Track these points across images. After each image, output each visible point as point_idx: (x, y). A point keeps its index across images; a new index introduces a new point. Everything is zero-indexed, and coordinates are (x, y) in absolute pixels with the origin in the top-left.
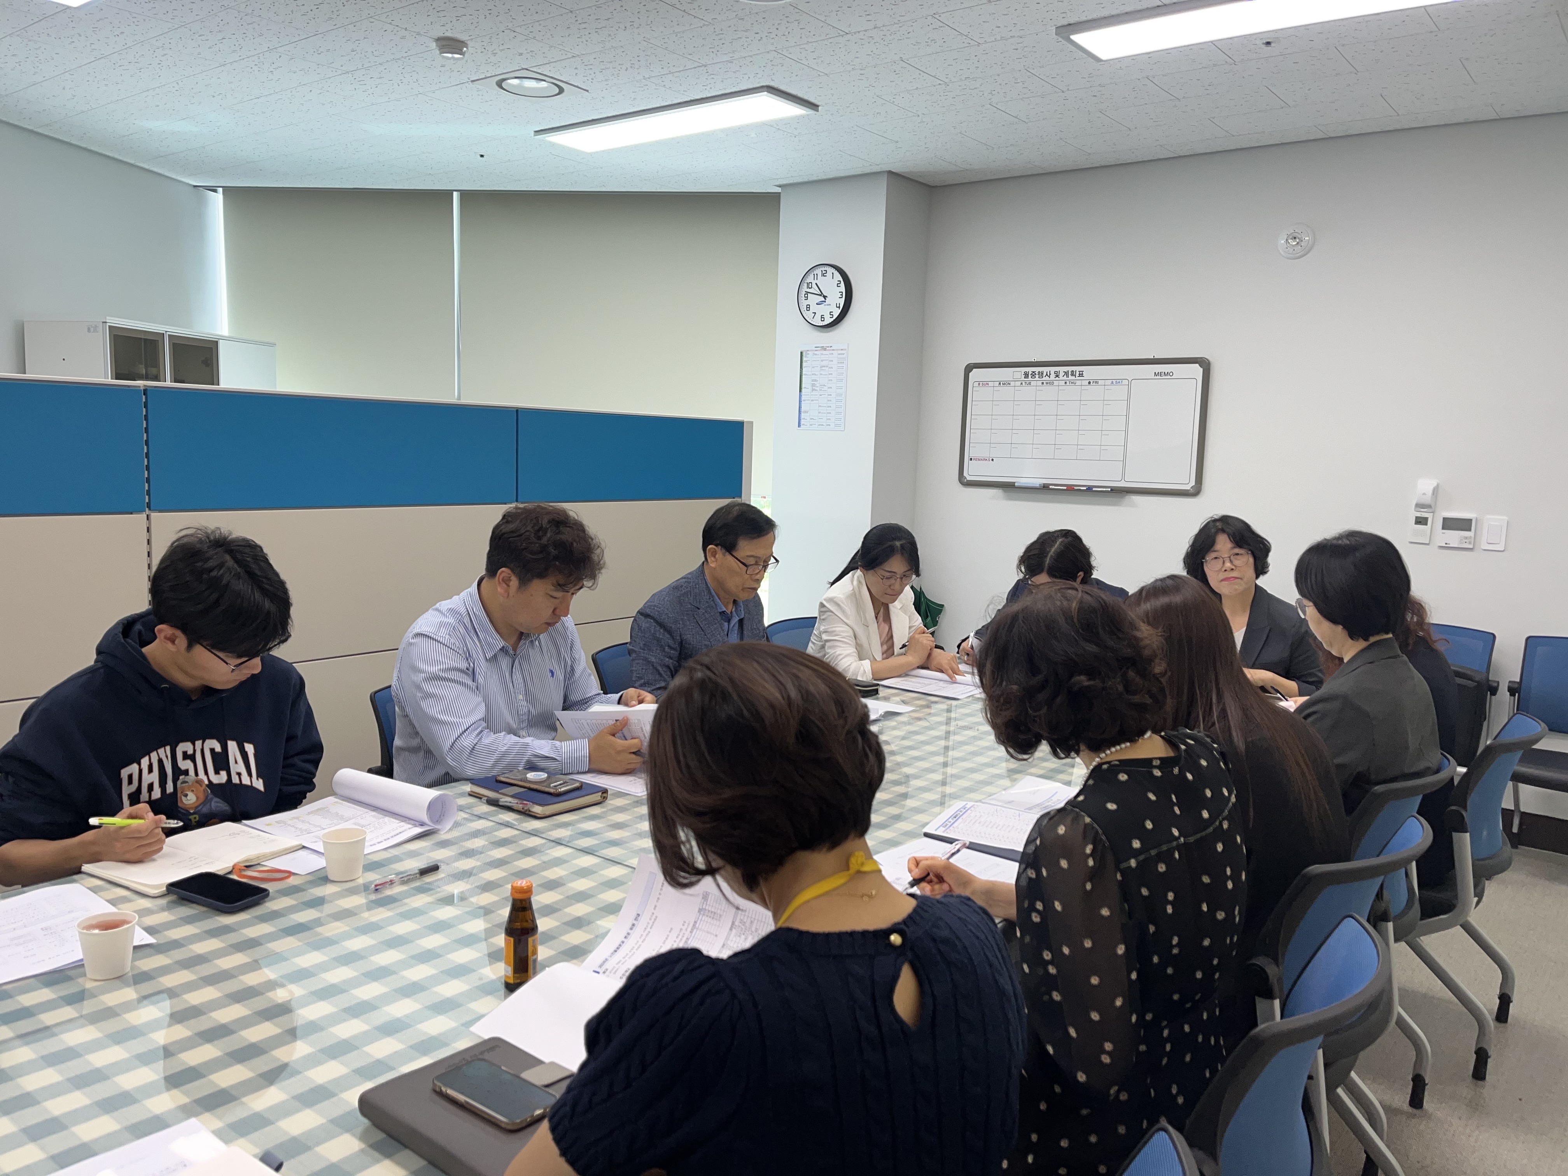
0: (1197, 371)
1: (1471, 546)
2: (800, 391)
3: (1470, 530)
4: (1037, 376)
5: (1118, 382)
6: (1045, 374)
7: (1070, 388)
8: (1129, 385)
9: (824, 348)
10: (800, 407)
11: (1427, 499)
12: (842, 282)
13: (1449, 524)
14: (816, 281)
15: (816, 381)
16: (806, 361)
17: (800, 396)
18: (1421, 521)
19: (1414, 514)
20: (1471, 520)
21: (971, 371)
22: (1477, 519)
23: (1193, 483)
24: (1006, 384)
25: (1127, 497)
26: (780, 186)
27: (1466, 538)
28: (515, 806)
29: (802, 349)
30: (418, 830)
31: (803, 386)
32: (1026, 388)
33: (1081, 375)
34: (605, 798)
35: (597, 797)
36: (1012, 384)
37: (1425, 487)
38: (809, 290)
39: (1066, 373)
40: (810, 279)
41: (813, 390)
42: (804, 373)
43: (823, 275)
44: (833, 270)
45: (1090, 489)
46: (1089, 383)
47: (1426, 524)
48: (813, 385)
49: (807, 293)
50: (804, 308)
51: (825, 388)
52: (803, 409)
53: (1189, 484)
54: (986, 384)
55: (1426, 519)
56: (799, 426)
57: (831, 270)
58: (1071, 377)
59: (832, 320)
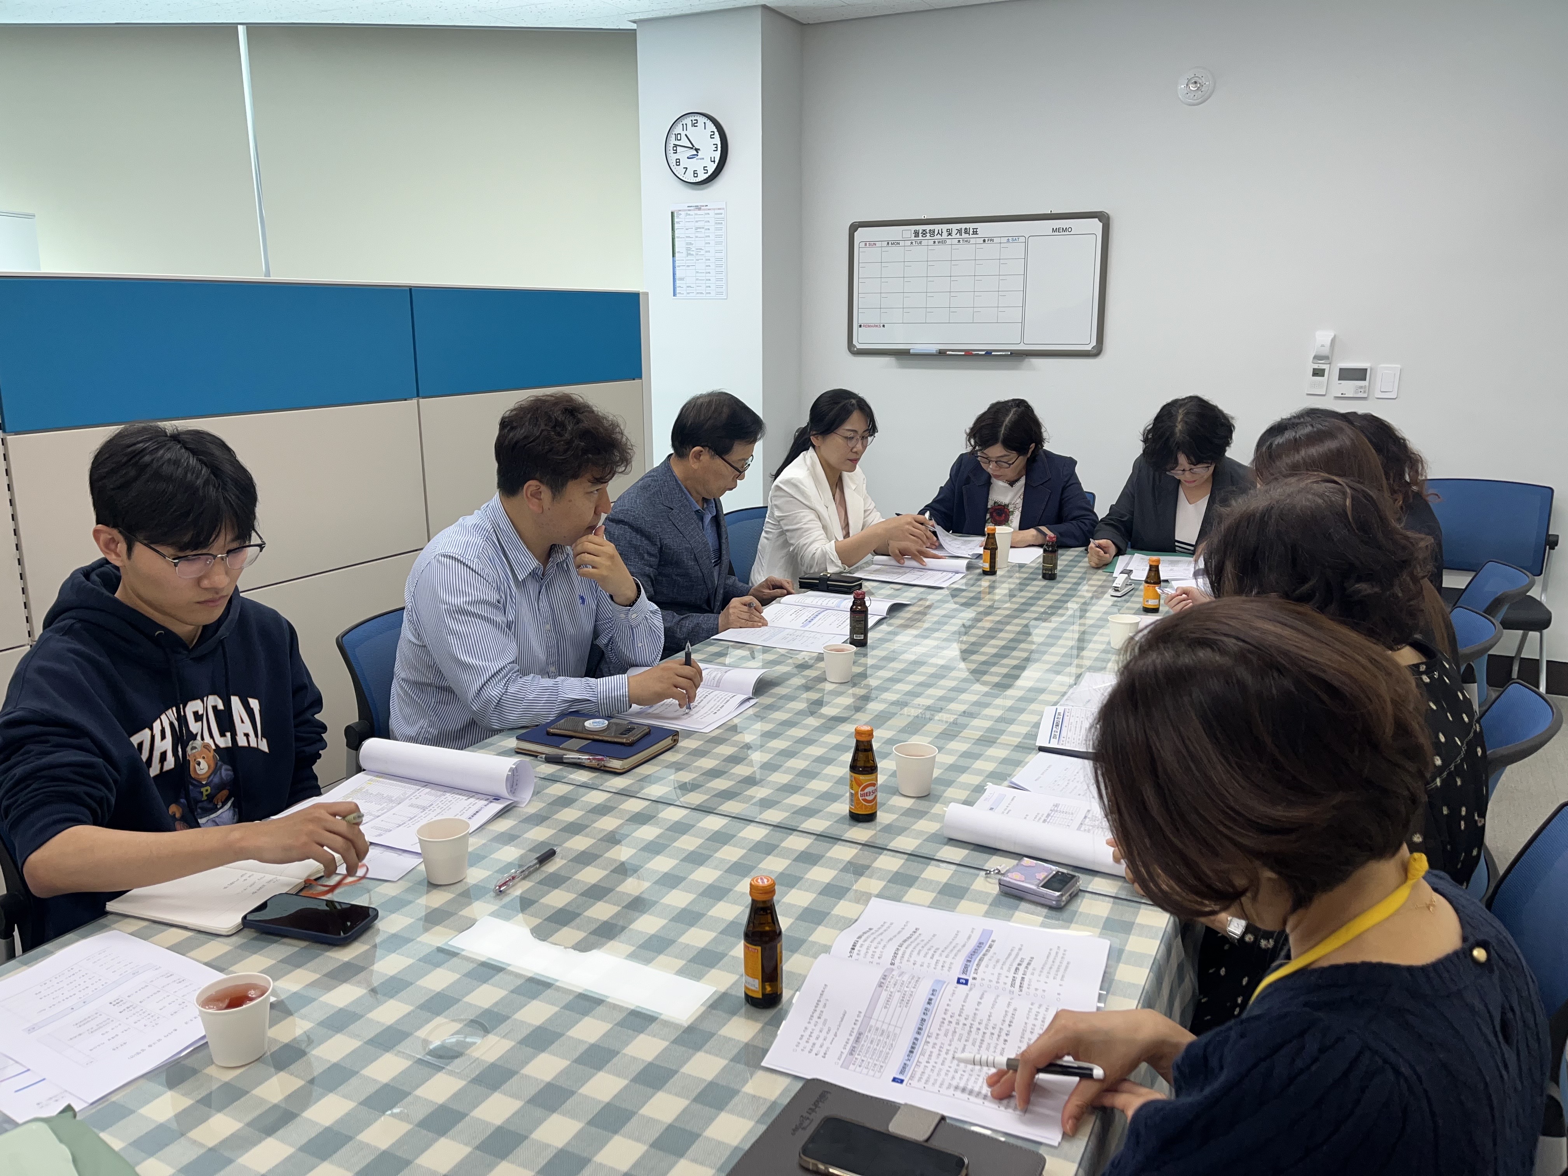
0: (1096, 225)
1: (1365, 395)
2: (674, 255)
3: (1365, 380)
4: (928, 235)
5: (1015, 239)
6: (936, 232)
7: (964, 247)
8: (1026, 243)
9: (698, 208)
10: (674, 274)
11: (1326, 351)
12: (717, 133)
13: (1346, 374)
14: (685, 132)
15: (691, 244)
16: (678, 223)
17: (674, 262)
18: (1318, 373)
19: (1311, 366)
20: (1366, 370)
21: (856, 230)
22: (1371, 369)
23: (1094, 343)
24: (896, 243)
25: (1027, 360)
26: (634, 22)
27: (1361, 387)
28: (587, 763)
29: (673, 209)
30: (497, 807)
31: (677, 250)
32: (916, 249)
33: (975, 232)
34: (676, 741)
35: (668, 741)
36: (902, 243)
37: (1323, 338)
38: (677, 143)
39: (959, 231)
40: (678, 129)
41: (688, 254)
42: (676, 235)
43: (694, 125)
44: (705, 120)
45: (988, 353)
46: (984, 241)
47: (1323, 376)
48: (688, 249)
49: (676, 146)
50: (673, 163)
51: (702, 252)
52: (678, 276)
53: (1090, 345)
54: (873, 244)
55: (1324, 370)
56: (675, 295)
57: (702, 120)
58: (964, 236)
59: (707, 176)
